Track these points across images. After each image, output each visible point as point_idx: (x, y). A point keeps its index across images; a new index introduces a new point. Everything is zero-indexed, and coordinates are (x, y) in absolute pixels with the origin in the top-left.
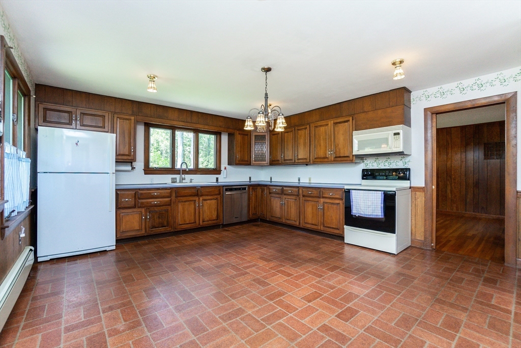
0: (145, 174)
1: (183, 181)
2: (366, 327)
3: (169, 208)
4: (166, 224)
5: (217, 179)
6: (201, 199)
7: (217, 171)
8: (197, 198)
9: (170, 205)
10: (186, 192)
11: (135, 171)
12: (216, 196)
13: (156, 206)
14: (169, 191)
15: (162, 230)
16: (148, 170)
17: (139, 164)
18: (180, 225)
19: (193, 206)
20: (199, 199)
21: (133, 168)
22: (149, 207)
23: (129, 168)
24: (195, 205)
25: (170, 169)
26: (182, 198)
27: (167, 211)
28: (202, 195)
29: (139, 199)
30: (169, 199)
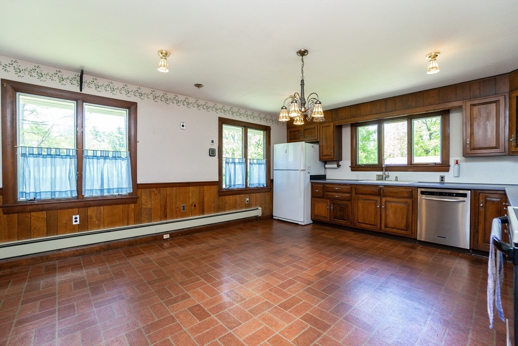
0: (352, 171)
1: (386, 179)
2: (175, 318)
3: (349, 203)
4: (346, 218)
5: (442, 178)
6: (384, 200)
7: (444, 166)
8: (378, 198)
9: (350, 200)
10: (365, 189)
11: (340, 168)
12: (405, 200)
13: (337, 199)
14: (349, 187)
15: (342, 222)
16: (355, 167)
17: (346, 162)
18: (359, 223)
19: (374, 207)
20: (381, 199)
21: (339, 166)
22: (333, 200)
23: (335, 166)
24: (376, 207)
25: (378, 165)
26: (362, 196)
27: (347, 205)
28: (385, 196)
29: (327, 191)
30: (349, 195)
